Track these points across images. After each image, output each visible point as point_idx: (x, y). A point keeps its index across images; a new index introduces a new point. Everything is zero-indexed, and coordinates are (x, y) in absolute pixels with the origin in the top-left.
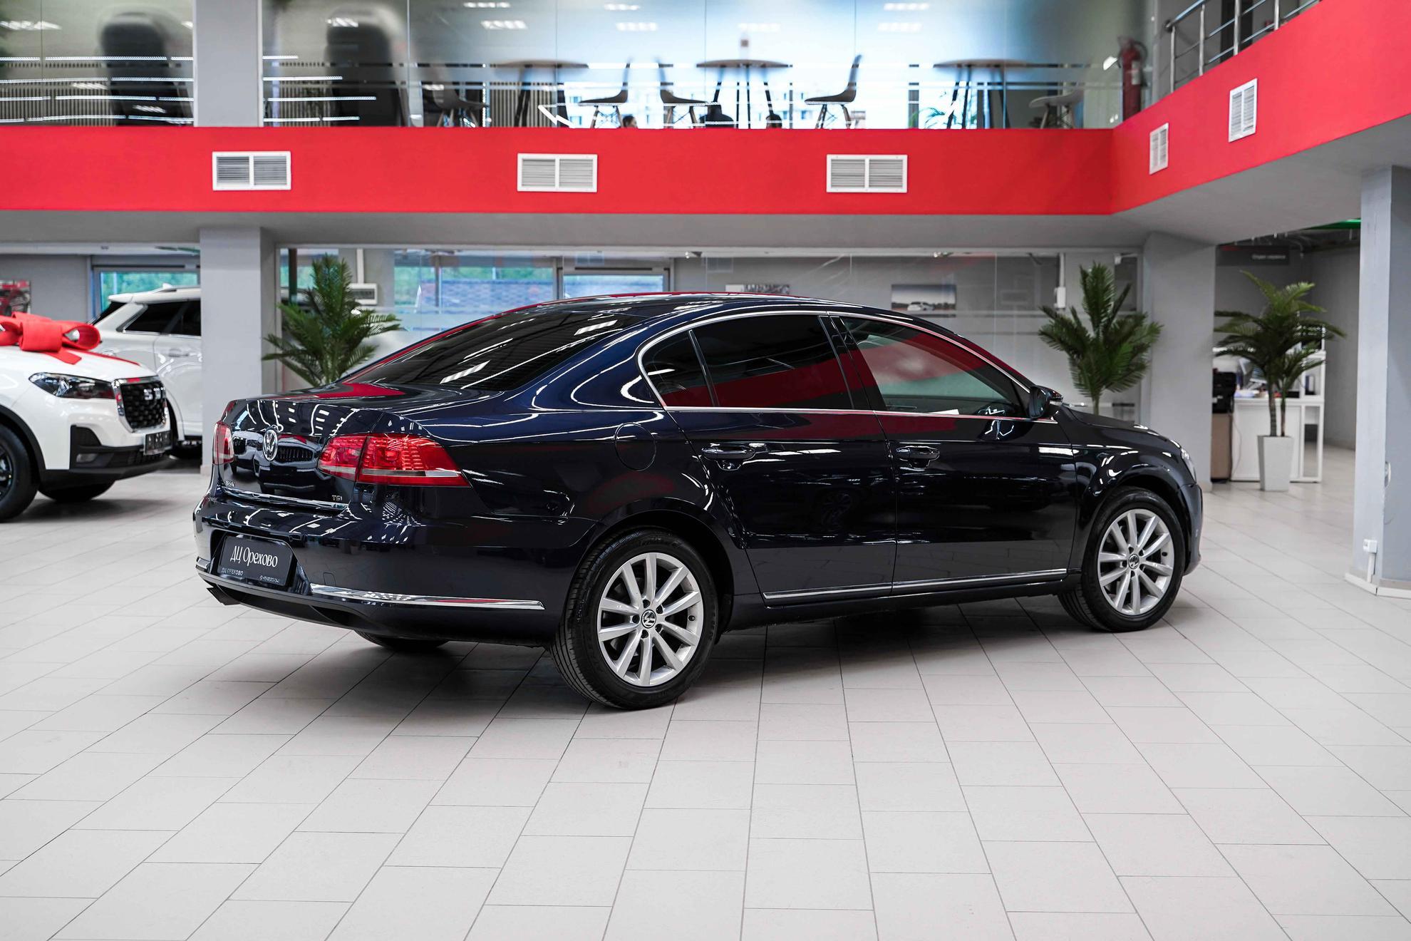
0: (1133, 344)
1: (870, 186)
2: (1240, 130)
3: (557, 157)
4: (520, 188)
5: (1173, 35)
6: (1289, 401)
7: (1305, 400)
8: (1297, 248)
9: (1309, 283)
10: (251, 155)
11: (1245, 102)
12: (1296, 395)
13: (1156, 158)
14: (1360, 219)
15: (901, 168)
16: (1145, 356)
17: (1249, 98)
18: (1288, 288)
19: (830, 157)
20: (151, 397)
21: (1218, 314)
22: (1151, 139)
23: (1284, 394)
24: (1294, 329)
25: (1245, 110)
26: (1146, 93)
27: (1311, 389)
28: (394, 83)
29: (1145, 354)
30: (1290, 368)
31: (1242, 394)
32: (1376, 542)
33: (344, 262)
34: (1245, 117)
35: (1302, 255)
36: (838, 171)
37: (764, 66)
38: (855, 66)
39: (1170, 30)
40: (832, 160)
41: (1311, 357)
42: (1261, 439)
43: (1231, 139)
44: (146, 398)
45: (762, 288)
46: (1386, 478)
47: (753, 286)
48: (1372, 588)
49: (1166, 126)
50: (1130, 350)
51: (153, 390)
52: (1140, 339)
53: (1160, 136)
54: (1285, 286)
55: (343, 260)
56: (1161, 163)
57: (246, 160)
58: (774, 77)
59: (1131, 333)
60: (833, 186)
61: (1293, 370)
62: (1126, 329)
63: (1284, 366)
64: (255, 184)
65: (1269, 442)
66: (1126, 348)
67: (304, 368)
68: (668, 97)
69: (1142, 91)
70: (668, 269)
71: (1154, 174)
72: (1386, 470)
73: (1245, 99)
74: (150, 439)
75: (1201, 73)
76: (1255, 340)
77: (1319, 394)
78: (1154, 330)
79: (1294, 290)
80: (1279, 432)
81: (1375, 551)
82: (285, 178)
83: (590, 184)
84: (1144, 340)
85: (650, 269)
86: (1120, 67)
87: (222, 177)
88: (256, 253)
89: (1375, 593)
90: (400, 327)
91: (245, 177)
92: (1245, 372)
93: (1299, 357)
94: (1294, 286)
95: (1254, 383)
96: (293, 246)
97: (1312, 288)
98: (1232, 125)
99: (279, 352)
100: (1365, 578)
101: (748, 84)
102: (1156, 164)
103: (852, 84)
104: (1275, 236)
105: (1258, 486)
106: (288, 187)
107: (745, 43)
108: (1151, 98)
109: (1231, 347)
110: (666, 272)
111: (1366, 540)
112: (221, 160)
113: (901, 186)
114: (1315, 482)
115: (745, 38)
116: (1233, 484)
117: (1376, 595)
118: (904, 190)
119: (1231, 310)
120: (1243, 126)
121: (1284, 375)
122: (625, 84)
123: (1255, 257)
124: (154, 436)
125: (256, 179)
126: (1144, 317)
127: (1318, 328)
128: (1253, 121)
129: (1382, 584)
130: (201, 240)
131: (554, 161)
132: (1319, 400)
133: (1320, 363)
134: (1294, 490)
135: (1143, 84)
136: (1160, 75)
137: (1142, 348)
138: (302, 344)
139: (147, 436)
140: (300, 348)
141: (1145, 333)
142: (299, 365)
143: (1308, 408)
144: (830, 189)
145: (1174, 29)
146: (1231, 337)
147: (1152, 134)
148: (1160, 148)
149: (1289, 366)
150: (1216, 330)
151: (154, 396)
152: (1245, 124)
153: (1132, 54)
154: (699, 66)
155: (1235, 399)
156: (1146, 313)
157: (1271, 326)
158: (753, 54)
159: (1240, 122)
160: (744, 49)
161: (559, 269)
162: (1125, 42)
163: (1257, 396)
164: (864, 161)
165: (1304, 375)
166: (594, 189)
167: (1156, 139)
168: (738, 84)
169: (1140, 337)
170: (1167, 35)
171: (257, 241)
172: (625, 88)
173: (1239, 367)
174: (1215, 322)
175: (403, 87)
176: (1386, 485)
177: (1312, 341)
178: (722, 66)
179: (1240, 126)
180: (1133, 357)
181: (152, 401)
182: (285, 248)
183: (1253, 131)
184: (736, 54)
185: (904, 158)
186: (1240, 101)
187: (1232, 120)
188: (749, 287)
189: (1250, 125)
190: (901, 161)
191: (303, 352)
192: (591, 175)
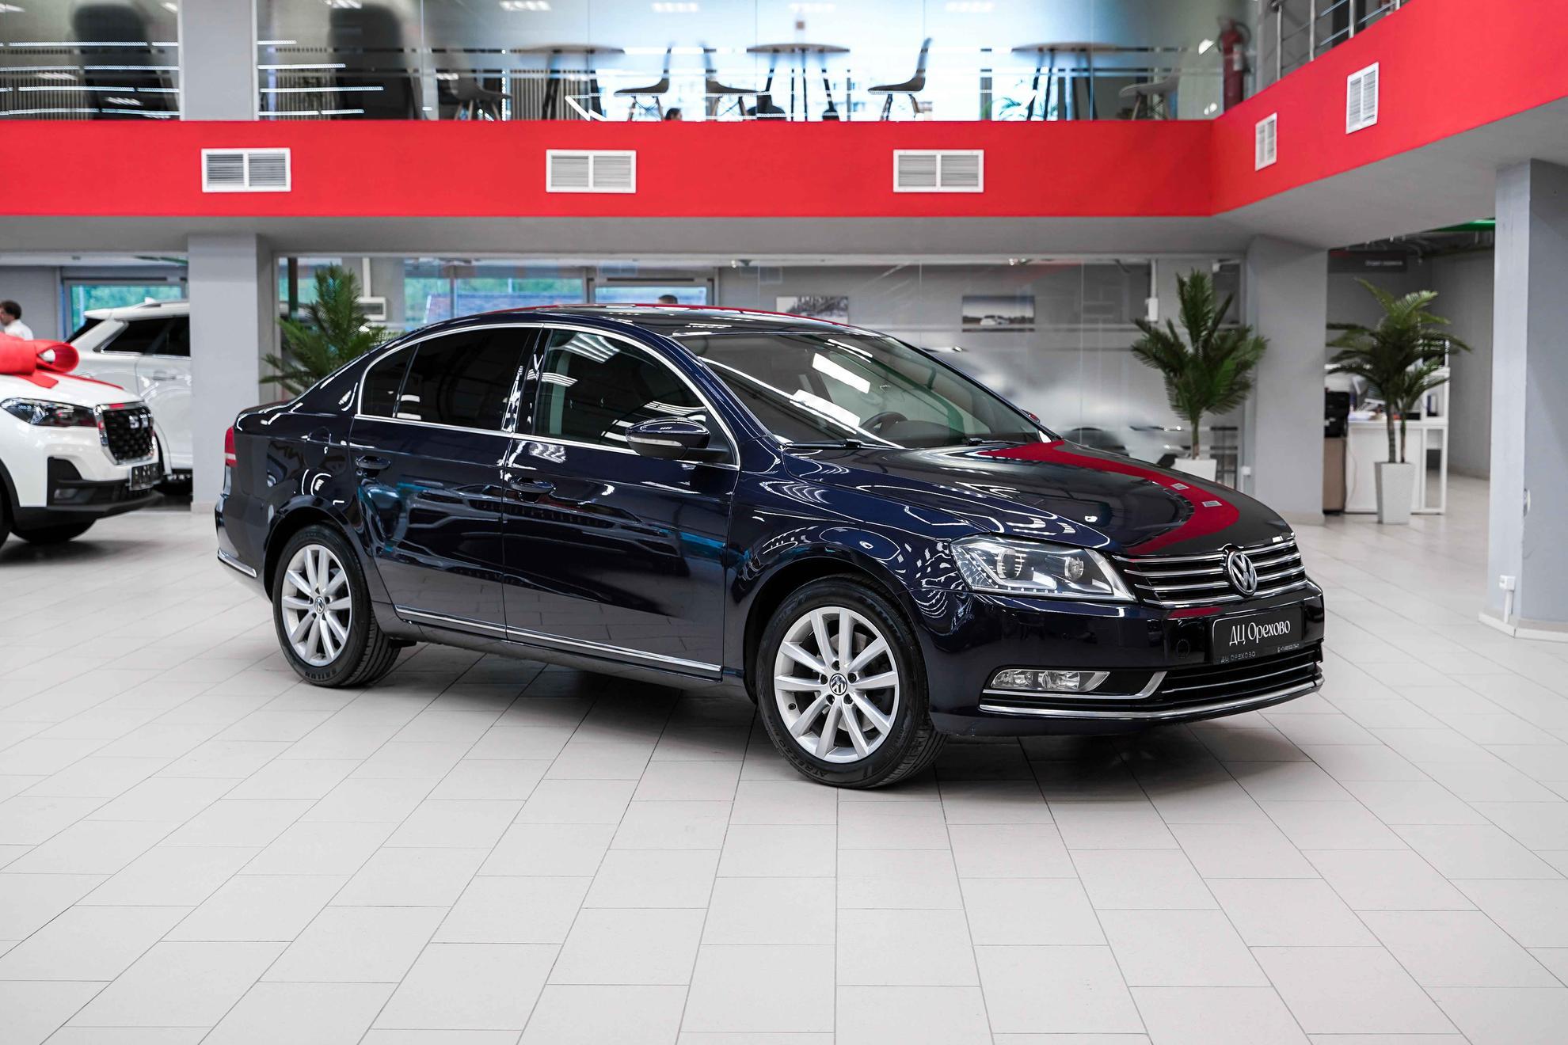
0: (1236, 361)
1: (942, 185)
2: (1359, 120)
3: (591, 154)
4: (549, 189)
5: (1279, 14)
6: (1409, 423)
7: (1426, 422)
8: (1415, 253)
9: (1431, 292)
10: (246, 153)
11: (1365, 89)
12: (1417, 417)
13: (1262, 150)
14: (1494, 219)
15: (977, 165)
16: (1249, 374)
17: (1369, 85)
18: (1408, 297)
19: (897, 153)
20: (137, 425)
21: (1331, 327)
22: (1257, 131)
23: (1404, 416)
24: (1415, 343)
25: (1364, 97)
26: (1249, 80)
27: (1433, 409)
28: (405, 71)
29: (1249, 371)
30: (1411, 386)
31: (1357, 416)
32: (1514, 578)
33: (352, 272)
34: (1365, 105)
35: (1420, 261)
36: (906, 168)
37: (822, 51)
38: (924, 50)
39: (1276, 9)
40: (900, 156)
41: (1434, 374)
42: (1378, 466)
43: (1349, 130)
44: (132, 426)
45: (818, 301)
46: (1525, 507)
47: (808, 299)
48: (1510, 630)
49: (1274, 117)
50: (1234, 367)
51: (138, 416)
52: (1244, 355)
53: (1267, 129)
54: (1404, 296)
55: (350, 270)
56: (1269, 158)
57: (240, 158)
58: (833, 63)
59: (1234, 349)
60: (900, 185)
61: (1413, 389)
62: (1229, 344)
63: (1404, 384)
64: (250, 185)
65: (1387, 469)
66: (1229, 365)
68: (714, 88)
69: (1245, 78)
70: (711, 280)
71: (1259, 170)
72: (1525, 498)
73: (1365, 85)
74: (137, 472)
75: (1312, 59)
76: (1372, 355)
77: (1442, 415)
78: (1260, 345)
79: (1415, 300)
80: (1398, 458)
81: (1513, 588)
82: (284, 178)
83: (628, 184)
84: (1248, 357)
85: (692, 280)
86: (1219, 50)
87: (213, 177)
88: (252, 263)
89: (1513, 634)
91: (239, 177)
92: (1359, 392)
93: (1420, 375)
94: (1415, 295)
95: (1369, 403)
96: (293, 255)
97: (1435, 297)
98: (1351, 115)
99: (279, 373)
100: (1500, 617)
101: (804, 71)
102: (1262, 159)
103: (920, 70)
104: (1392, 239)
105: (1375, 518)
106: (287, 188)
107: (800, 25)
108: (1255, 86)
109: (1345, 362)
110: (710, 283)
111: (1502, 577)
112: (211, 158)
113: (977, 185)
114: (1438, 514)
115: (801, 19)
116: (1347, 516)
117: (1514, 637)
118: (980, 189)
119: (1344, 322)
120: (1362, 115)
121: (1404, 395)
122: (666, 71)
123: (1368, 263)
124: (141, 469)
125: (251, 179)
126: (1248, 330)
127: (1441, 343)
128: (1374, 110)
129: (1522, 625)
130: (190, 249)
131: (586, 158)
132: (1442, 422)
133: (1443, 381)
134: (1415, 522)
135: (1246, 69)
136: (1265, 60)
137: (1245, 366)
138: (305, 365)
139: (133, 469)
140: (303, 369)
141: (1250, 348)
143: (1429, 431)
144: (897, 189)
145: (1280, 8)
146: (1345, 352)
147: (1259, 126)
148: (1267, 141)
149: (1409, 385)
150: (1328, 345)
151: (140, 423)
152: (1364, 113)
153: (1233, 37)
154: (749, 50)
155: (1350, 422)
156: (1251, 326)
157: (1389, 340)
158: (810, 37)
159: (1359, 112)
160: (800, 32)
161: (589, 280)
162: (1226, 22)
163: (1373, 418)
164: (935, 156)
165: (1425, 395)
166: (632, 189)
167: (1263, 131)
168: (793, 71)
169: (1244, 353)
170: (1272, 15)
171: (252, 250)
172: (666, 76)
173: (1353, 386)
174: (1327, 335)
175: (416, 75)
176: (1525, 515)
177: (1435, 356)
178: (775, 51)
179: (1359, 116)
180: (1235, 376)
181: (137, 430)
182: (283, 256)
183: (1373, 121)
184: (790, 37)
185: (980, 154)
186: (1360, 88)
187: (1351, 111)
188: (803, 300)
189: (1370, 114)
190: (977, 157)
191: (306, 374)
192: (629, 174)
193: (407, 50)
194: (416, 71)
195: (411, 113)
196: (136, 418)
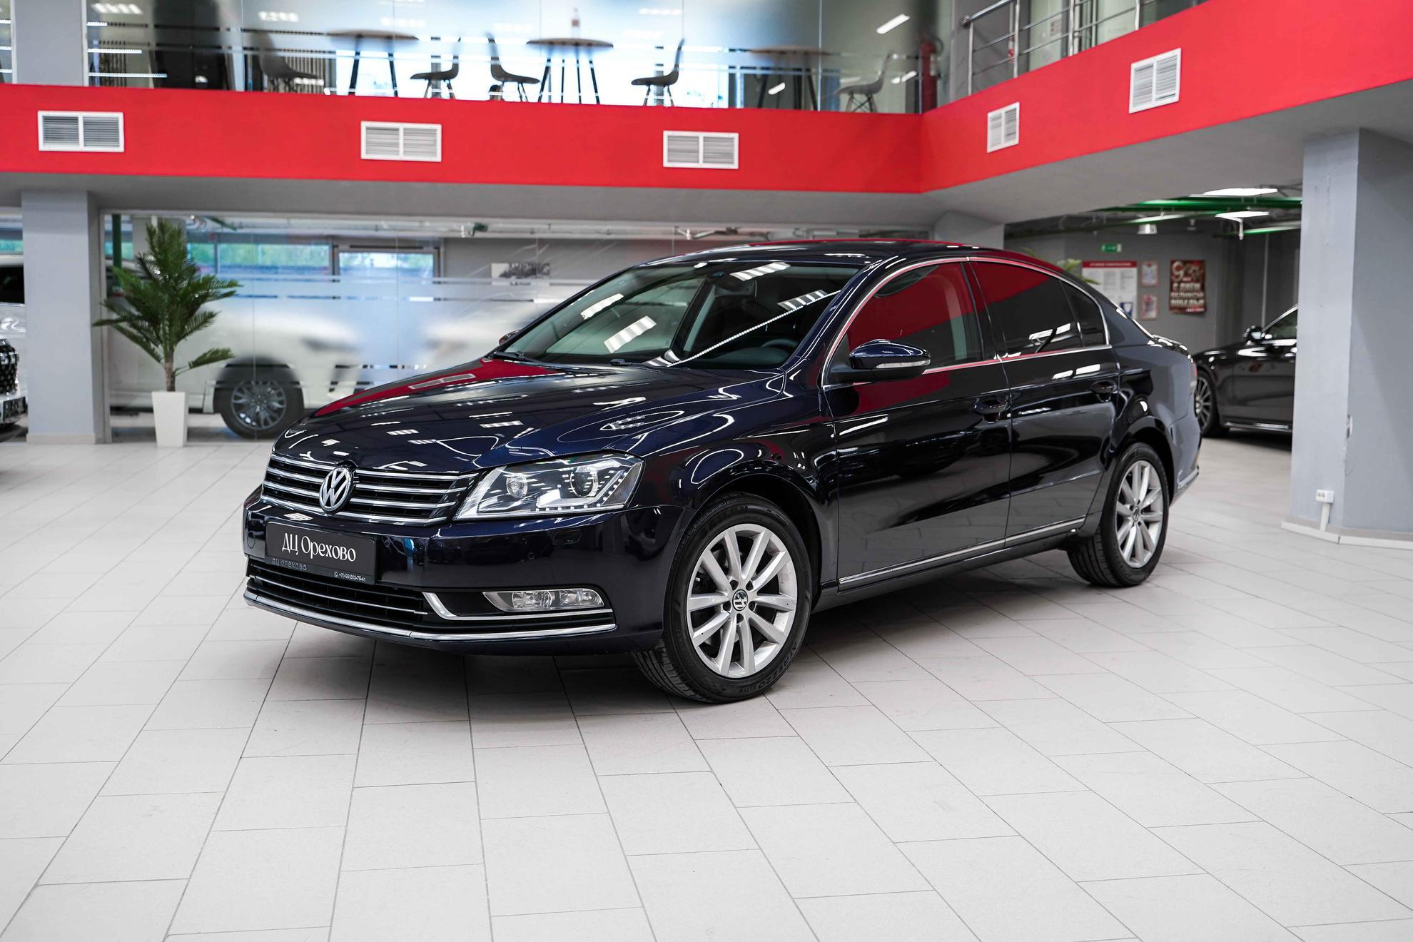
1: (704, 162)
2: (1150, 100)
3: (401, 126)
4: (364, 156)
5: (971, 30)
10: (81, 115)
11: (1158, 73)
13: (998, 137)
15: (733, 146)
17: (1166, 69)
19: (666, 134)
20: (6, 362)
22: (989, 120)
25: (1159, 81)
26: (942, 87)
28: (220, 47)
32: (1333, 492)
33: (180, 227)
34: (1157, 87)
36: (673, 147)
37: (590, 45)
38: (679, 48)
39: (967, 26)
40: (669, 137)
43: (1132, 110)
44: (3, 363)
45: (525, 266)
46: (1348, 430)
47: (517, 265)
48: (1329, 537)
49: (1015, 106)
51: (8, 353)
53: (1004, 116)
55: (179, 226)
56: (1010, 140)
57: (75, 120)
58: (599, 56)
60: (669, 161)
64: (85, 145)
67: (139, 335)
68: (498, 72)
69: (937, 82)
70: (438, 248)
71: (997, 151)
72: (1348, 424)
73: (1158, 70)
74: (7, 407)
81: (1331, 501)
82: (117, 140)
83: (434, 154)
85: (421, 248)
87: (48, 138)
88: (83, 217)
89: (1337, 541)
90: (236, 293)
91: (74, 138)
96: (117, 212)
98: (1134, 97)
99: (115, 316)
100: (1316, 526)
101: (578, 62)
102: (998, 142)
103: (677, 66)
106: (121, 149)
107: (576, 23)
110: (436, 251)
111: (1318, 491)
112: (46, 119)
113: (732, 163)
115: (576, 18)
117: (1338, 543)
118: (735, 166)
120: (1154, 95)
122: (456, 57)
124: (10, 402)
125: (86, 140)
128: (1175, 89)
129: (1343, 533)
130: (23, 203)
131: (397, 130)
135: (939, 75)
136: (957, 67)
138: (138, 310)
139: (5, 403)
140: (136, 313)
142: (135, 331)
144: (666, 164)
145: (972, 25)
147: (990, 116)
148: (1004, 126)
151: (10, 360)
152: (1157, 94)
153: (930, 48)
154: (531, 43)
158: (584, 34)
159: (1151, 92)
160: (575, 29)
161: (334, 247)
164: (698, 138)
166: (438, 158)
167: (998, 119)
168: (563, 61)
170: (964, 31)
171: (84, 205)
172: (456, 61)
175: (230, 52)
178: (551, 44)
179: (1149, 97)
181: (7, 366)
182: (107, 213)
183: (1173, 99)
184: (567, 33)
185: (735, 136)
186: (1152, 72)
187: (1134, 93)
188: (513, 266)
189: (1172, 93)
190: (733, 139)
191: (138, 318)
192: (435, 144)
193: (222, 29)
194: (230, 48)
195: (225, 86)
196: (6, 355)
